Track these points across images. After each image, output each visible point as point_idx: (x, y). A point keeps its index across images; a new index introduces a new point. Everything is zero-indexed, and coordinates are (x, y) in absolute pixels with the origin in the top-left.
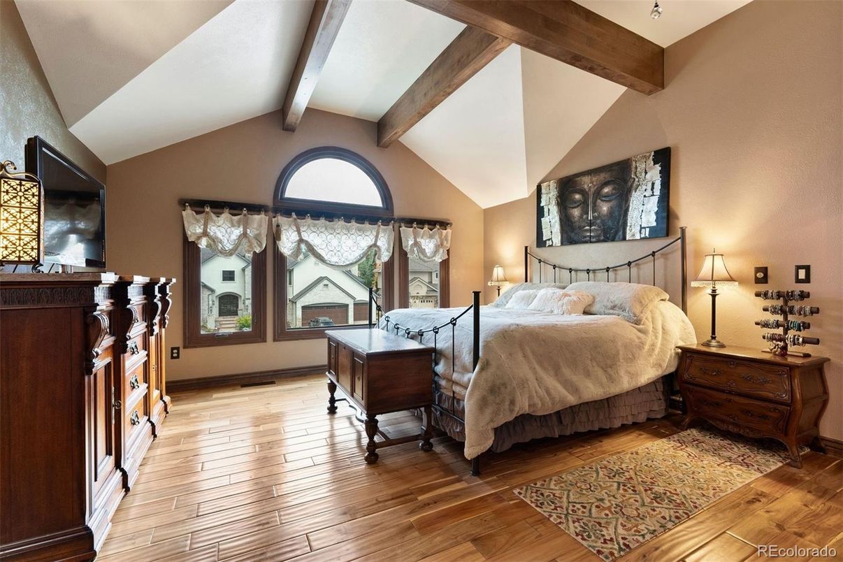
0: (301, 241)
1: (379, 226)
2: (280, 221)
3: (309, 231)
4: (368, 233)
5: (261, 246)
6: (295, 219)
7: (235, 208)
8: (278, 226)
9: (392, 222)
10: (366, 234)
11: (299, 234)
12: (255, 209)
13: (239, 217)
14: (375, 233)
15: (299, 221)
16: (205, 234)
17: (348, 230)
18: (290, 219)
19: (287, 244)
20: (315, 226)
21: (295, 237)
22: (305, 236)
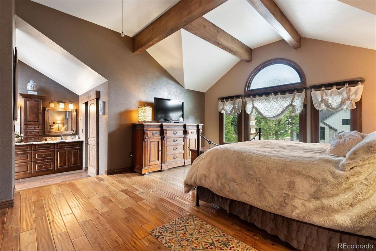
0: (253, 107)
1: (295, 94)
2: (246, 100)
3: (257, 103)
4: (288, 99)
5: (239, 111)
6: (252, 98)
7: (232, 98)
8: (245, 102)
9: (304, 90)
10: (287, 100)
11: (253, 104)
12: (237, 97)
13: (233, 101)
14: (291, 98)
15: (253, 99)
16: (223, 109)
17: (277, 99)
18: (250, 99)
19: (249, 109)
20: (260, 100)
21: (251, 106)
22: (255, 105)
